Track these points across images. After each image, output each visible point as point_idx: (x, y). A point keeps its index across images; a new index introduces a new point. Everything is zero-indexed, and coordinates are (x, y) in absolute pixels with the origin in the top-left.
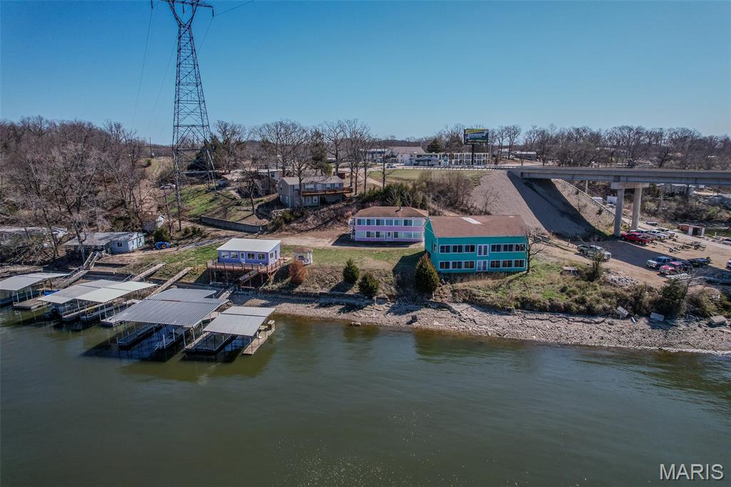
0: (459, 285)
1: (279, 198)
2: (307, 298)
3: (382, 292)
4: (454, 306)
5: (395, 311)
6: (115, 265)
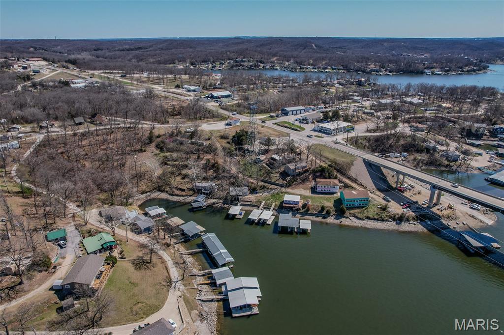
0: (351, 211)
1: (284, 171)
2: (312, 215)
3: (332, 214)
4: (350, 218)
5: (337, 218)
6: (248, 202)
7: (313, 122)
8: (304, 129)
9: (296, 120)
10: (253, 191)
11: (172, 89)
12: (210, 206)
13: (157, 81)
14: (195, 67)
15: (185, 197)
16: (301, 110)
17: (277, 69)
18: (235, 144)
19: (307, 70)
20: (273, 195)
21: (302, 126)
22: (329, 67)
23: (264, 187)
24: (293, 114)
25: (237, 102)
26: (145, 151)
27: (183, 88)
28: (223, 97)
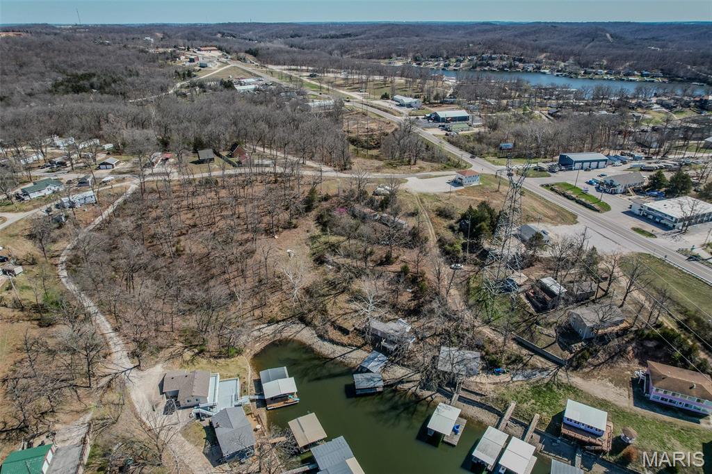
1: (568, 324)
6: (477, 394)
7: (625, 193)
8: (606, 208)
9: (590, 183)
10: (491, 366)
11: (376, 99)
12: (391, 387)
13: (357, 86)
14: (419, 64)
15: (347, 350)
16: (598, 161)
17: (544, 73)
18: (466, 236)
19: (597, 76)
20: (537, 391)
21: (603, 200)
22: (636, 73)
23: (518, 359)
24: (582, 168)
25: (476, 130)
26: (295, 227)
27: (393, 100)
28: (454, 119)
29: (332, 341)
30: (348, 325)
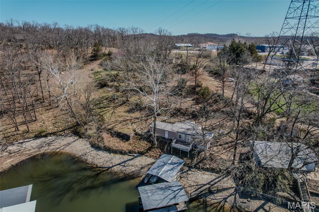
26: (82, 68)
29: (108, 150)
30: (128, 130)
